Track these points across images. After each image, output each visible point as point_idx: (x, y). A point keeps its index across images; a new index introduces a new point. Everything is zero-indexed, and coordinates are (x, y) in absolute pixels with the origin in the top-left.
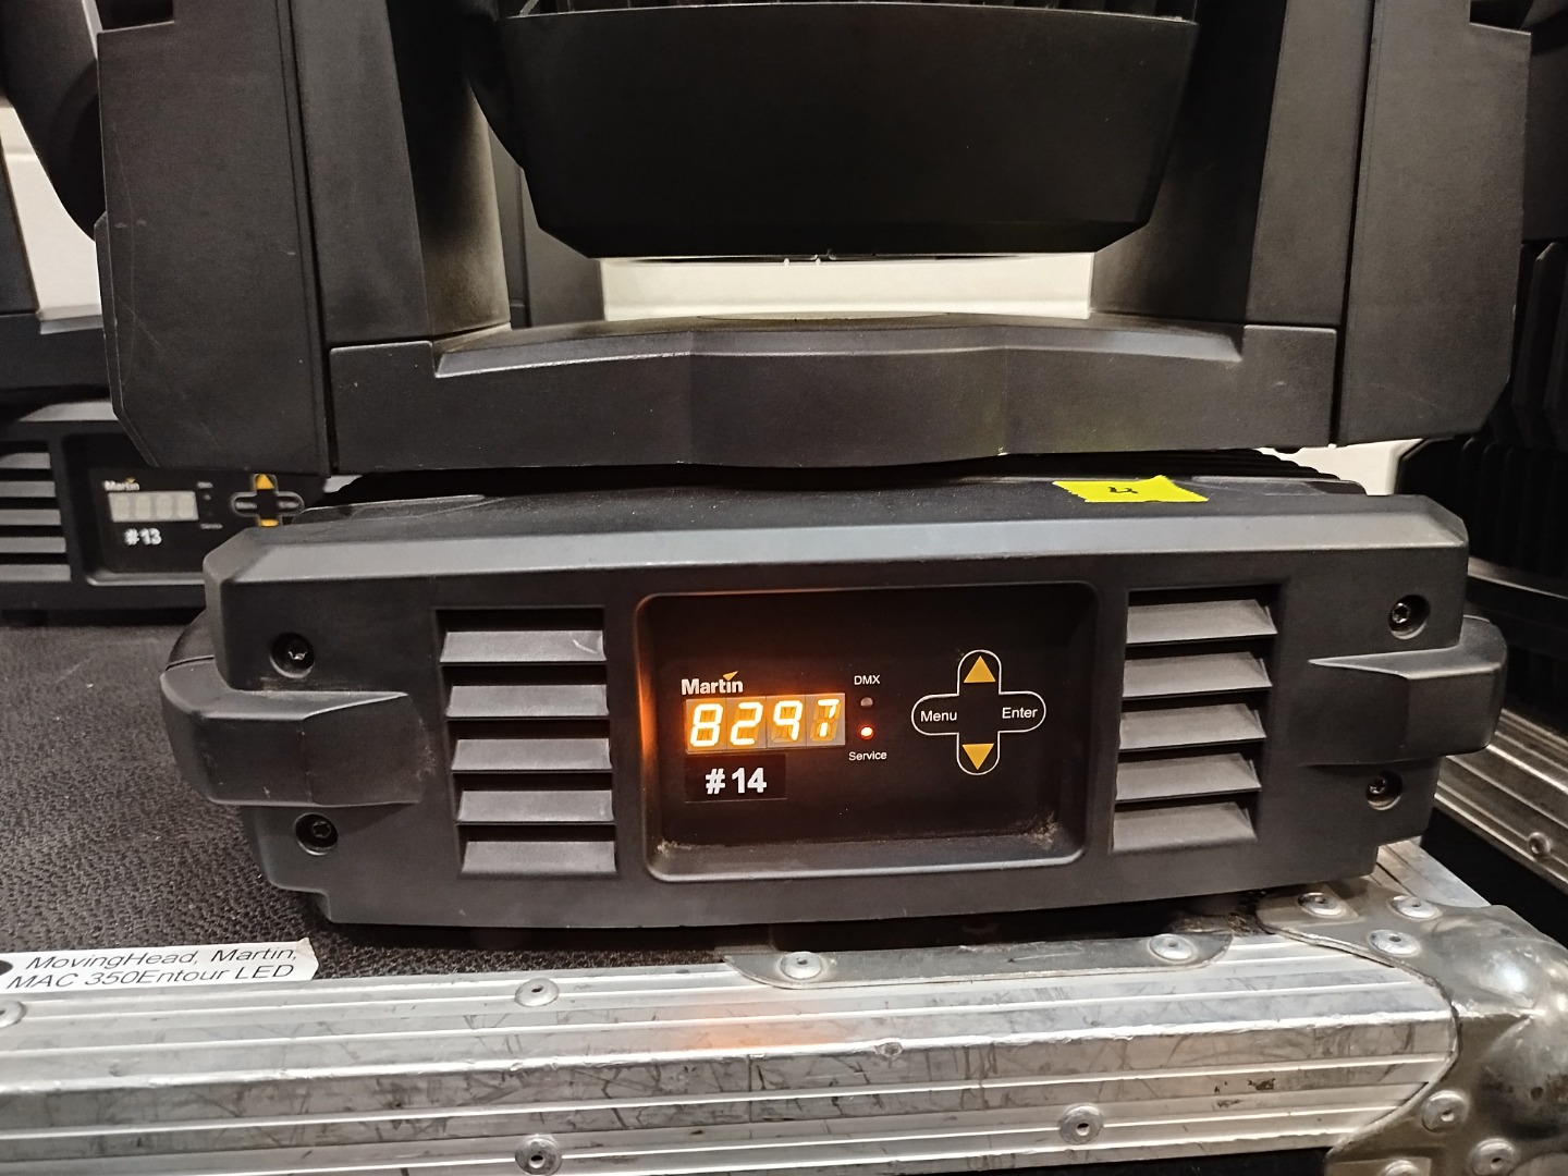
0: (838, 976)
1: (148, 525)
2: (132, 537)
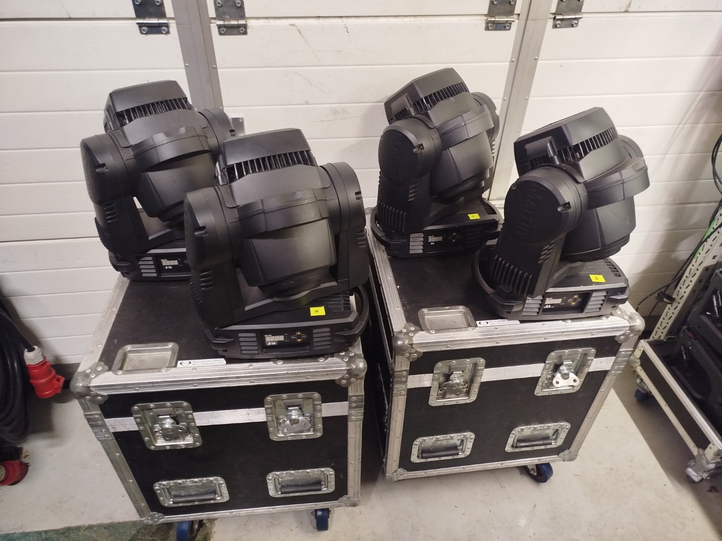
0: (283, 364)
1: (169, 266)
2: (166, 268)
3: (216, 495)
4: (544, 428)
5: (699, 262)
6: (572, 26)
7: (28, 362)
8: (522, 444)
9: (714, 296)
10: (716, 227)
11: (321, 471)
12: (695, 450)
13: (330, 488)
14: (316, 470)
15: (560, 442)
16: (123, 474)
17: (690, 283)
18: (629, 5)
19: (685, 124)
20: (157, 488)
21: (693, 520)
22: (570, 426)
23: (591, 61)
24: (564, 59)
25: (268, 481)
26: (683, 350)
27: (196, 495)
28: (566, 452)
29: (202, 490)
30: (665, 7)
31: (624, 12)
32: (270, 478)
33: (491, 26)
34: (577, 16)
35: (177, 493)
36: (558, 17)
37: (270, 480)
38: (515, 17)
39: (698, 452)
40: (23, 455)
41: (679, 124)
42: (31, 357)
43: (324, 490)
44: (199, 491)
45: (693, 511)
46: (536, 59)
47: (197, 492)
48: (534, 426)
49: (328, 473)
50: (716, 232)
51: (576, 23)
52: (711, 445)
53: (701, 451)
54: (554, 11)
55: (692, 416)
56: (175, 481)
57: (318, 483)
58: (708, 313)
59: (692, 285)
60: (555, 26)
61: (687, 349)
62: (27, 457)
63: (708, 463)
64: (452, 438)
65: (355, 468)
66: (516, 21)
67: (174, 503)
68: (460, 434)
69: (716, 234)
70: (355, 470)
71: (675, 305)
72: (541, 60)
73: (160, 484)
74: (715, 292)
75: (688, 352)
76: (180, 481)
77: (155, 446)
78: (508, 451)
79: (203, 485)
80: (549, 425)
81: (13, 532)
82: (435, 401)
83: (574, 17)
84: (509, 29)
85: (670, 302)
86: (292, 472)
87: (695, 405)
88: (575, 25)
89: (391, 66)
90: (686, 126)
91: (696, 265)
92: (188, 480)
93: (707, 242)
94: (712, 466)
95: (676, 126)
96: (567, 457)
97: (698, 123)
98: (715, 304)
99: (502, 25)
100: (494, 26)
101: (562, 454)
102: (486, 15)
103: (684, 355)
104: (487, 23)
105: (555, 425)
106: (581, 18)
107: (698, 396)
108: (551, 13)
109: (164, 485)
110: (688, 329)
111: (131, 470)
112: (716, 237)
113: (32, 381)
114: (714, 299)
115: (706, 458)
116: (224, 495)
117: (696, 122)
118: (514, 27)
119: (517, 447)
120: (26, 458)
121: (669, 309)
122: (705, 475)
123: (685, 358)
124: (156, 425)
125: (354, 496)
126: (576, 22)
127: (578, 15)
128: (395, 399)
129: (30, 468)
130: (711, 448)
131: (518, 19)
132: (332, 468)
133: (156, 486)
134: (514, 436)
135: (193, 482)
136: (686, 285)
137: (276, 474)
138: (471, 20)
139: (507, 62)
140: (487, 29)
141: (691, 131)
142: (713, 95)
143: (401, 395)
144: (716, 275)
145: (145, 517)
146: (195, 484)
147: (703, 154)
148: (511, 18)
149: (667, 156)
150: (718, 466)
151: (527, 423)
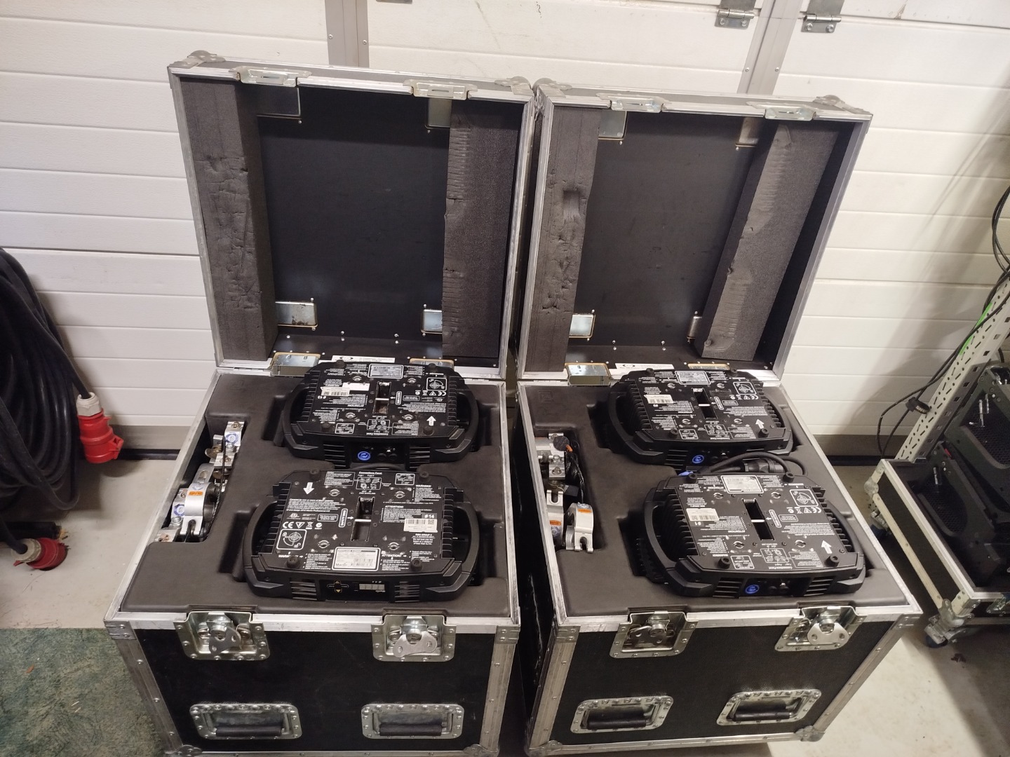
3: (283, 729)
4: (781, 695)
5: (965, 359)
6: (827, 31)
7: (81, 413)
8: (744, 716)
9: (981, 401)
10: (990, 313)
11: (444, 707)
12: (938, 601)
13: (455, 732)
14: (437, 705)
15: (801, 715)
16: (146, 688)
17: (952, 387)
18: (902, 11)
19: (962, 175)
20: (195, 712)
21: (929, 692)
22: (820, 694)
23: (848, 79)
24: (813, 74)
25: (362, 715)
26: (935, 472)
27: (253, 726)
28: (809, 728)
29: (262, 720)
30: (948, 17)
31: (895, 19)
32: (367, 711)
33: (723, 22)
34: (834, 19)
35: (224, 720)
36: (809, 18)
37: (366, 714)
38: (756, 12)
39: (943, 603)
40: (62, 535)
41: (955, 175)
42: (85, 407)
43: (445, 734)
44: (257, 720)
45: (929, 681)
46: (776, 70)
47: (254, 722)
48: (765, 692)
49: (453, 713)
50: (991, 319)
51: (831, 28)
52: (960, 594)
53: (947, 602)
54: (805, 9)
55: (940, 557)
56: (223, 705)
57: (437, 723)
58: (971, 423)
59: (954, 389)
60: (805, 29)
61: (940, 472)
62: (67, 539)
63: (955, 617)
64: (638, 702)
65: (495, 708)
66: (756, 18)
67: (218, 734)
68: (650, 698)
69: (990, 322)
70: (495, 711)
71: (930, 415)
72: (782, 73)
73: (200, 708)
74: (982, 396)
75: (942, 476)
76: (230, 706)
77: (197, 653)
78: (721, 724)
79: (265, 713)
80: (790, 692)
81: (45, 627)
82: (619, 651)
83: (830, 19)
84: (747, 27)
85: (924, 411)
86: (402, 706)
87: (943, 543)
88: (830, 30)
89: (590, 62)
90: (964, 178)
91: (962, 363)
92: (243, 705)
93: (978, 332)
94: (959, 622)
95: (951, 177)
96: (808, 736)
97: (979, 176)
98: (981, 412)
99: (738, 21)
100: (727, 22)
101: (801, 731)
102: (717, 6)
103: (936, 479)
104: (719, 16)
105: (797, 692)
106: (839, 21)
107: (949, 533)
108: (801, 12)
109: (206, 709)
110: (944, 445)
111: (159, 685)
112: (990, 326)
113: (83, 438)
114: (981, 405)
115: (952, 611)
116: (295, 730)
117: (977, 175)
118: (753, 24)
119: (735, 719)
120: (65, 540)
121: (922, 421)
122: (950, 636)
123: (937, 483)
124: (202, 624)
125: (489, 746)
126: (832, 26)
127: (835, 17)
128: (558, 646)
129: (69, 552)
130: (959, 598)
131: (759, 15)
132: (460, 704)
133: (194, 710)
134: (733, 704)
135: (249, 708)
136: (947, 389)
137: (376, 708)
138: (698, 11)
139: (739, 70)
140: (718, 24)
141: (969, 186)
142: (1001, 140)
143: (567, 641)
144: (986, 373)
145: (173, 750)
146: (252, 712)
147: (981, 218)
148: (750, 13)
149: (936, 216)
150: (968, 624)
151: (756, 687)
